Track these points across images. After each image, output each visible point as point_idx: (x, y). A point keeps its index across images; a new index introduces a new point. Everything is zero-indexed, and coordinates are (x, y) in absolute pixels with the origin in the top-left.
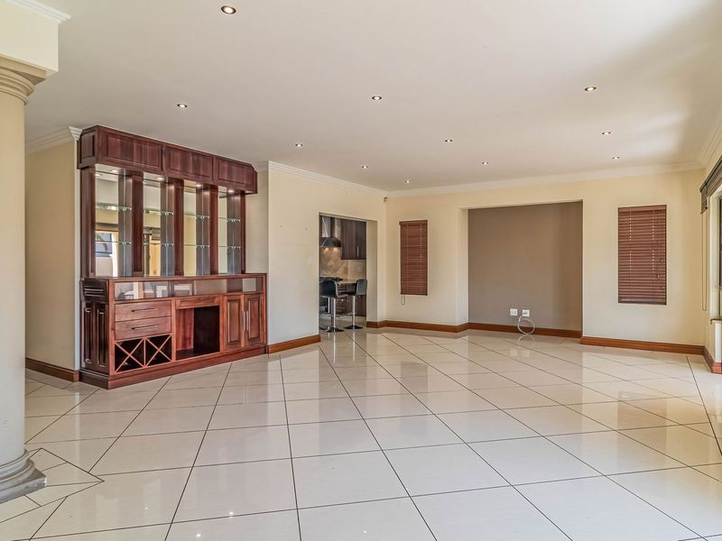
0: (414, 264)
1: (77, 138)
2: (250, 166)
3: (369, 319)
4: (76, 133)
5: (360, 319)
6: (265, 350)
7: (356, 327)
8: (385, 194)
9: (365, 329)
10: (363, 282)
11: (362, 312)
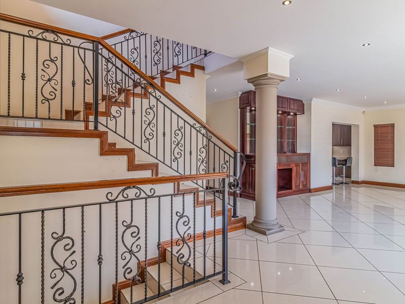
0: (383, 149)
1: (240, 95)
2: (301, 101)
3: (353, 179)
4: (240, 93)
5: (348, 180)
6: (310, 191)
7: (345, 183)
8: (364, 109)
9: (351, 184)
10: (350, 158)
11: (348, 176)
